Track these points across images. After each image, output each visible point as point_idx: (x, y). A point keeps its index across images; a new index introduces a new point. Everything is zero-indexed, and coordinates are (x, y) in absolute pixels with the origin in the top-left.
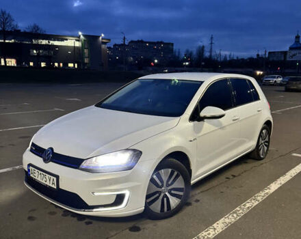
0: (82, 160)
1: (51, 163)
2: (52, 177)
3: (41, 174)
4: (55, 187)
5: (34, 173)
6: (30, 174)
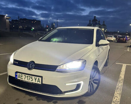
0: (57, 66)
1: (34, 69)
2: (38, 78)
3: (27, 76)
4: (40, 83)
5: (21, 76)
6: (17, 78)
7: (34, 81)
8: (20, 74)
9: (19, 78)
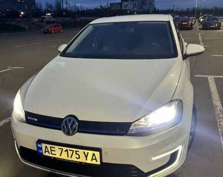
0: (129, 124)
1: (77, 134)
2: (91, 153)
3: (67, 150)
4: (99, 163)
5: (51, 150)
6: (42, 153)
7: (82, 160)
8: (49, 146)
9: (47, 154)
